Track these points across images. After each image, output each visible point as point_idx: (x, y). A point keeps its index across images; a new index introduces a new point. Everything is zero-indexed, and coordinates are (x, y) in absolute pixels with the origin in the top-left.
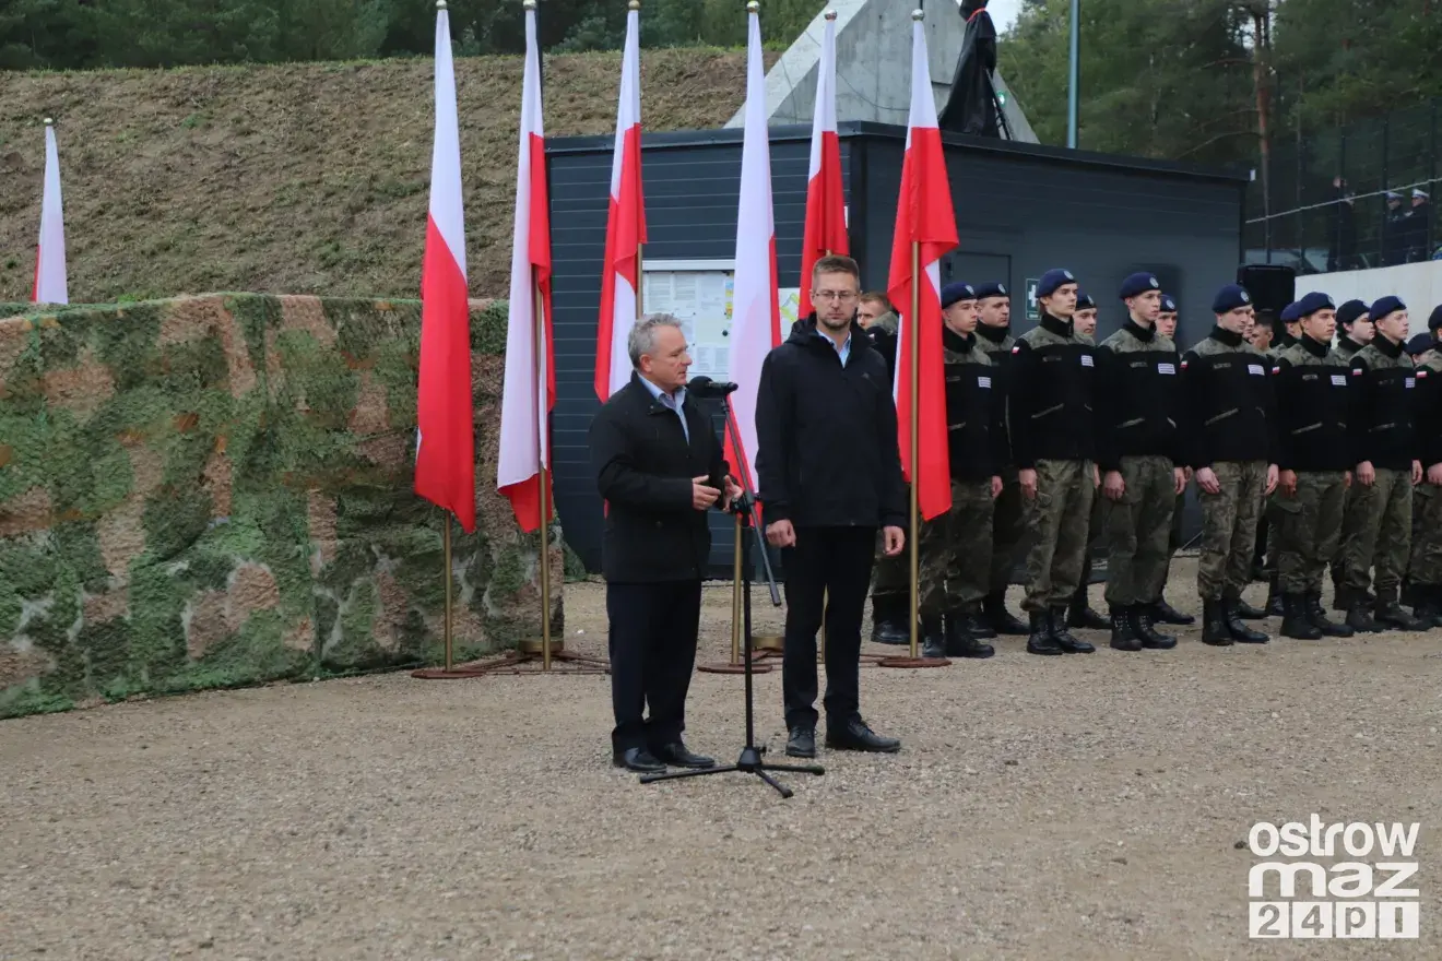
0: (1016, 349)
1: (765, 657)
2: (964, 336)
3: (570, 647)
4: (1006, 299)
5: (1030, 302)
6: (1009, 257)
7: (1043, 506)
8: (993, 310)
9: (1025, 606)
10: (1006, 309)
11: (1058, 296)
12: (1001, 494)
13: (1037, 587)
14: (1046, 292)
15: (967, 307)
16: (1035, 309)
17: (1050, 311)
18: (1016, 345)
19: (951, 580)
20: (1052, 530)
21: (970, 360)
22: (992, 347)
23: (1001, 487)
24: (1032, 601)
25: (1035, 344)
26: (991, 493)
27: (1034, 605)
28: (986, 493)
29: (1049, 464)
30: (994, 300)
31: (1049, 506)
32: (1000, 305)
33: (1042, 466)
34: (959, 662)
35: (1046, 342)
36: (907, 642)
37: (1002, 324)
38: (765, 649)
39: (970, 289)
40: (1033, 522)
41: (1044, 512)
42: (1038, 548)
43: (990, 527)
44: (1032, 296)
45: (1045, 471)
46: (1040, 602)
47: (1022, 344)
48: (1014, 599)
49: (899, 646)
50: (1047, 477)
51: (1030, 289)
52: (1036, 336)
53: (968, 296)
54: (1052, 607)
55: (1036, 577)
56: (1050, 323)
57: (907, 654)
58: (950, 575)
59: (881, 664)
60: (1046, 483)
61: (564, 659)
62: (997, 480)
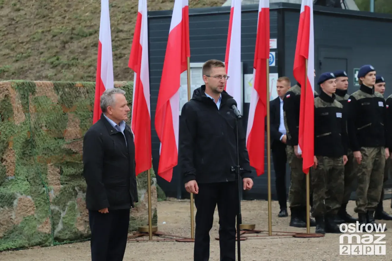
0: (350, 100)
1: (244, 233)
2: (331, 95)
3: (160, 230)
4: (347, 78)
5: (355, 79)
6: (347, 59)
7: (364, 168)
8: (342, 83)
9: (356, 211)
10: (347, 82)
11: (368, 77)
12: (348, 162)
13: (361, 202)
14: (363, 75)
15: (332, 82)
16: (357, 82)
17: (364, 84)
18: (349, 98)
19: (326, 200)
20: (367, 178)
21: (333, 105)
22: (341, 99)
23: (347, 159)
24: (359, 208)
25: (358, 98)
26: (343, 162)
27: (361, 210)
28: (341, 162)
29: (366, 149)
30: (342, 78)
31: (366, 168)
32: (344, 81)
33: (364, 150)
34: (328, 235)
35: (362, 97)
36: (305, 226)
37: (345, 89)
38: (244, 230)
39: (332, 74)
40: (359, 174)
41: (364, 170)
42: (361, 185)
43: (343, 176)
44: (356, 76)
45: (364, 152)
46: (363, 209)
47: (351, 97)
48: (351, 207)
49: (302, 228)
50: (365, 155)
51: (355, 73)
52: (358, 95)
53: (331, 77)
54: (368, 211)
55: (361, 198)
56: (365, 89)
57: (305, 232)
58: (326, 197)
59: (294, 236)
60: (365, 157)
61: (158, 235)
62: (345, 157)
